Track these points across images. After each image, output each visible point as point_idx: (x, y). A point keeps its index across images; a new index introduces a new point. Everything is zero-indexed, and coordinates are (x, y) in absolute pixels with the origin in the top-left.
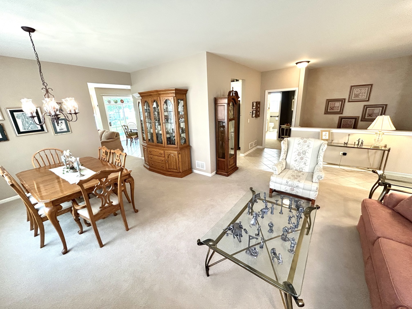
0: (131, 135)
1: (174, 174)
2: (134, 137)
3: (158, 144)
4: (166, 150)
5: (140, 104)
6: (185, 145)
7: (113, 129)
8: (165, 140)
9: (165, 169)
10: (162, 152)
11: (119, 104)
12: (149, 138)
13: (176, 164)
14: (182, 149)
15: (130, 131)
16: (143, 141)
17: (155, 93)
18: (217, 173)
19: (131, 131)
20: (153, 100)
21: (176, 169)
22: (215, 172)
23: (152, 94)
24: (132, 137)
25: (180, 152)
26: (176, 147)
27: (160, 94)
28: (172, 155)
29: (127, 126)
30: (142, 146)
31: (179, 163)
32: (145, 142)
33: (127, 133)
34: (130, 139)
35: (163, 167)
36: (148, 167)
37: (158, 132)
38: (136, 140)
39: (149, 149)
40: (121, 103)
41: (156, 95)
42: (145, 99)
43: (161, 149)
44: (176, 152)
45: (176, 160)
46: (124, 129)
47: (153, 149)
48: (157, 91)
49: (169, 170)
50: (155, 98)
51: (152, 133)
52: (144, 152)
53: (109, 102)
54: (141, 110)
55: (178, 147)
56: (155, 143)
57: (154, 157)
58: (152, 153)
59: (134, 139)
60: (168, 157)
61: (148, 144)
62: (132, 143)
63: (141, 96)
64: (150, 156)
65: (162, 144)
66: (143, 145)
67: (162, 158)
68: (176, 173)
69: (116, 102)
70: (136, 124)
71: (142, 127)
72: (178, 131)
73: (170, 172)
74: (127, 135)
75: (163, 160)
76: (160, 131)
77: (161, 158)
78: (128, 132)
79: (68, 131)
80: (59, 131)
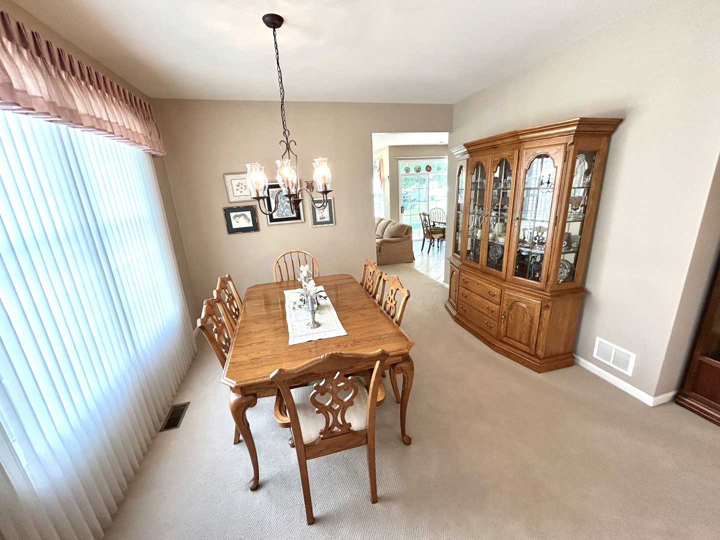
0: (433, 233)
1: (518, 354)
2: (436, 236)
3: (488, 268)
4: (509, 288)
5: (464, 173)
6: (569, 285)
7: (405, 220)
8: (509, 262)
9: (493, 332)
10: (496, 291)
11: (422, 174)
12: (469, 249)
13: (530, 332)
14: (557, 294)
15: (432, 224)
16: (455, 254)
17: (506, 141)
18: (676, 400)
19: (434, 225)
20: (498, 159)
21: (528, 345)
22: (671, 394)
23: (499, 142)
24: (434, 236)
25: (550, 304)
26: (539, 286)
27: (521, 142)
28: (524, 305)
29: (428, 215)
30: (449, 265)
31: (539, 331)
32: (459, 257)
33: (427, 229)
34: (429, 240)
35: (491, 327)
36: (454, 313)
37: (494, 239)
38: (440, 243)
39: (464, 276)
40: (426, 171)
41: (511, 144)
42: (477, 159)
43: (494, 283)
44: (537, 302)
45: (532, 321)
46: (423, 220)
47: (472, 278)
48: (515, 134)
49: (505, 339)
50: (505, 154)
51: (479, 240)
52: (451, 278)
53: (407, 170)
54: (463, 185)
55: (548, 289)
56: (482, 265)
57: (473, 295)
58: (469, 285)
59: (437, 240)
60: (510, 308)
61: (463, 264)
62: (432, 246)
63: (469, 152)
64: (462, 290)
65: (499, 272)
66: (451, 263)
67: (493, 305)
68: (524, 354)
69: (418, 170)
70: (446, 211)
71: (458, 224)
72: (557, 246)
73: (507, 347)
74: (425, 232)
75: (493, 311)
76: (500, 236)
77: (490, 303)
78: (428, 225)
79: (331, 222)
80: (318, 220)
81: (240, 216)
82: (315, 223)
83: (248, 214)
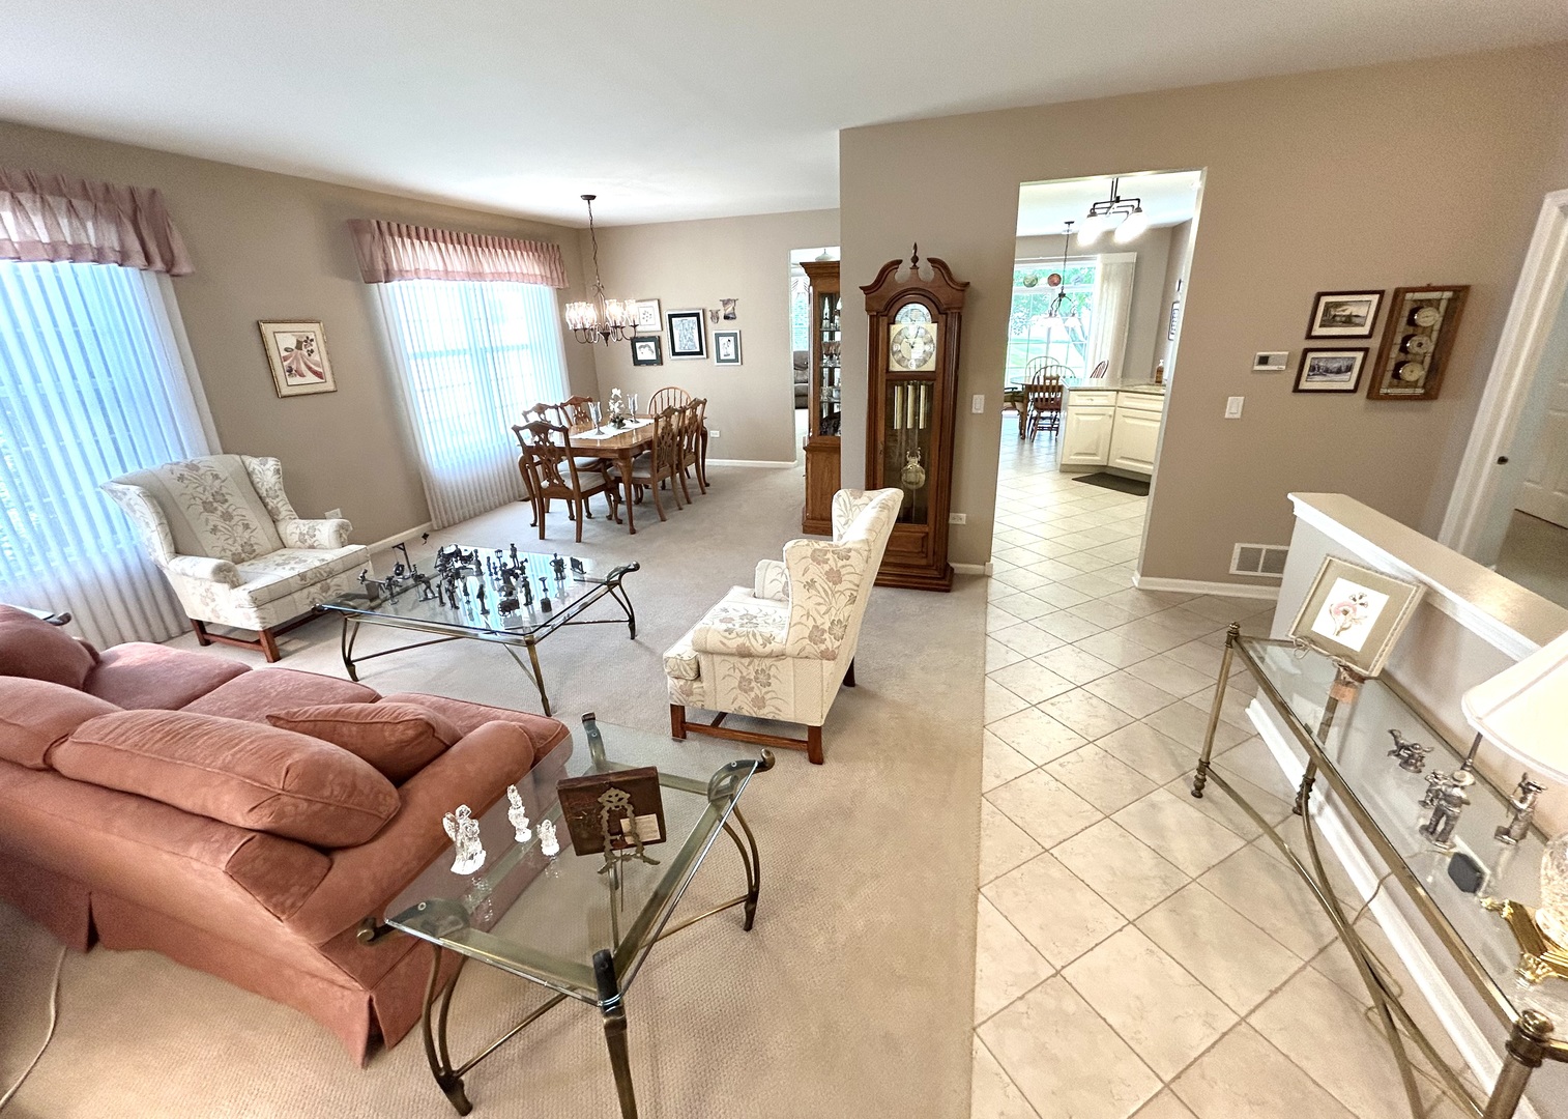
79: (736, 360)
80: (722, 357)
81: (644, 347)
82: (719, 360)
83: (652, 344)
